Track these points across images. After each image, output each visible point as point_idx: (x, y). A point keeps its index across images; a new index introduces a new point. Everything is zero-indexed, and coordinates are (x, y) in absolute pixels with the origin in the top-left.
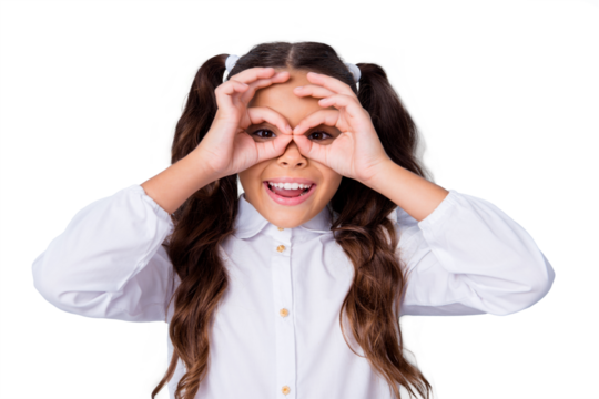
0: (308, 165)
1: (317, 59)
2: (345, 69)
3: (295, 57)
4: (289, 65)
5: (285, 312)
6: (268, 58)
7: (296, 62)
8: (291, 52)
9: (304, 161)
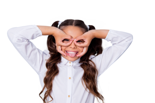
0: (76, 48)
1: (80, 24)
2: (86, 26)
3: (75, 23)
4: (74, 25)
5: (70, 78)
6: (69, 23)
7: (75, 24)
8: (74, 22)
9: (76, 47)
